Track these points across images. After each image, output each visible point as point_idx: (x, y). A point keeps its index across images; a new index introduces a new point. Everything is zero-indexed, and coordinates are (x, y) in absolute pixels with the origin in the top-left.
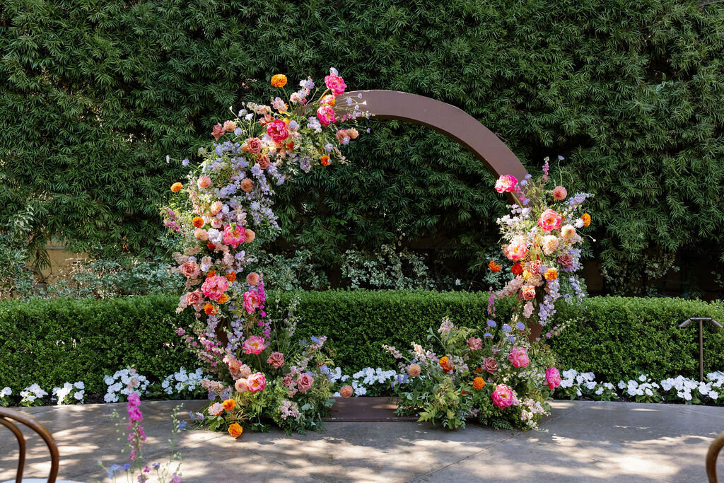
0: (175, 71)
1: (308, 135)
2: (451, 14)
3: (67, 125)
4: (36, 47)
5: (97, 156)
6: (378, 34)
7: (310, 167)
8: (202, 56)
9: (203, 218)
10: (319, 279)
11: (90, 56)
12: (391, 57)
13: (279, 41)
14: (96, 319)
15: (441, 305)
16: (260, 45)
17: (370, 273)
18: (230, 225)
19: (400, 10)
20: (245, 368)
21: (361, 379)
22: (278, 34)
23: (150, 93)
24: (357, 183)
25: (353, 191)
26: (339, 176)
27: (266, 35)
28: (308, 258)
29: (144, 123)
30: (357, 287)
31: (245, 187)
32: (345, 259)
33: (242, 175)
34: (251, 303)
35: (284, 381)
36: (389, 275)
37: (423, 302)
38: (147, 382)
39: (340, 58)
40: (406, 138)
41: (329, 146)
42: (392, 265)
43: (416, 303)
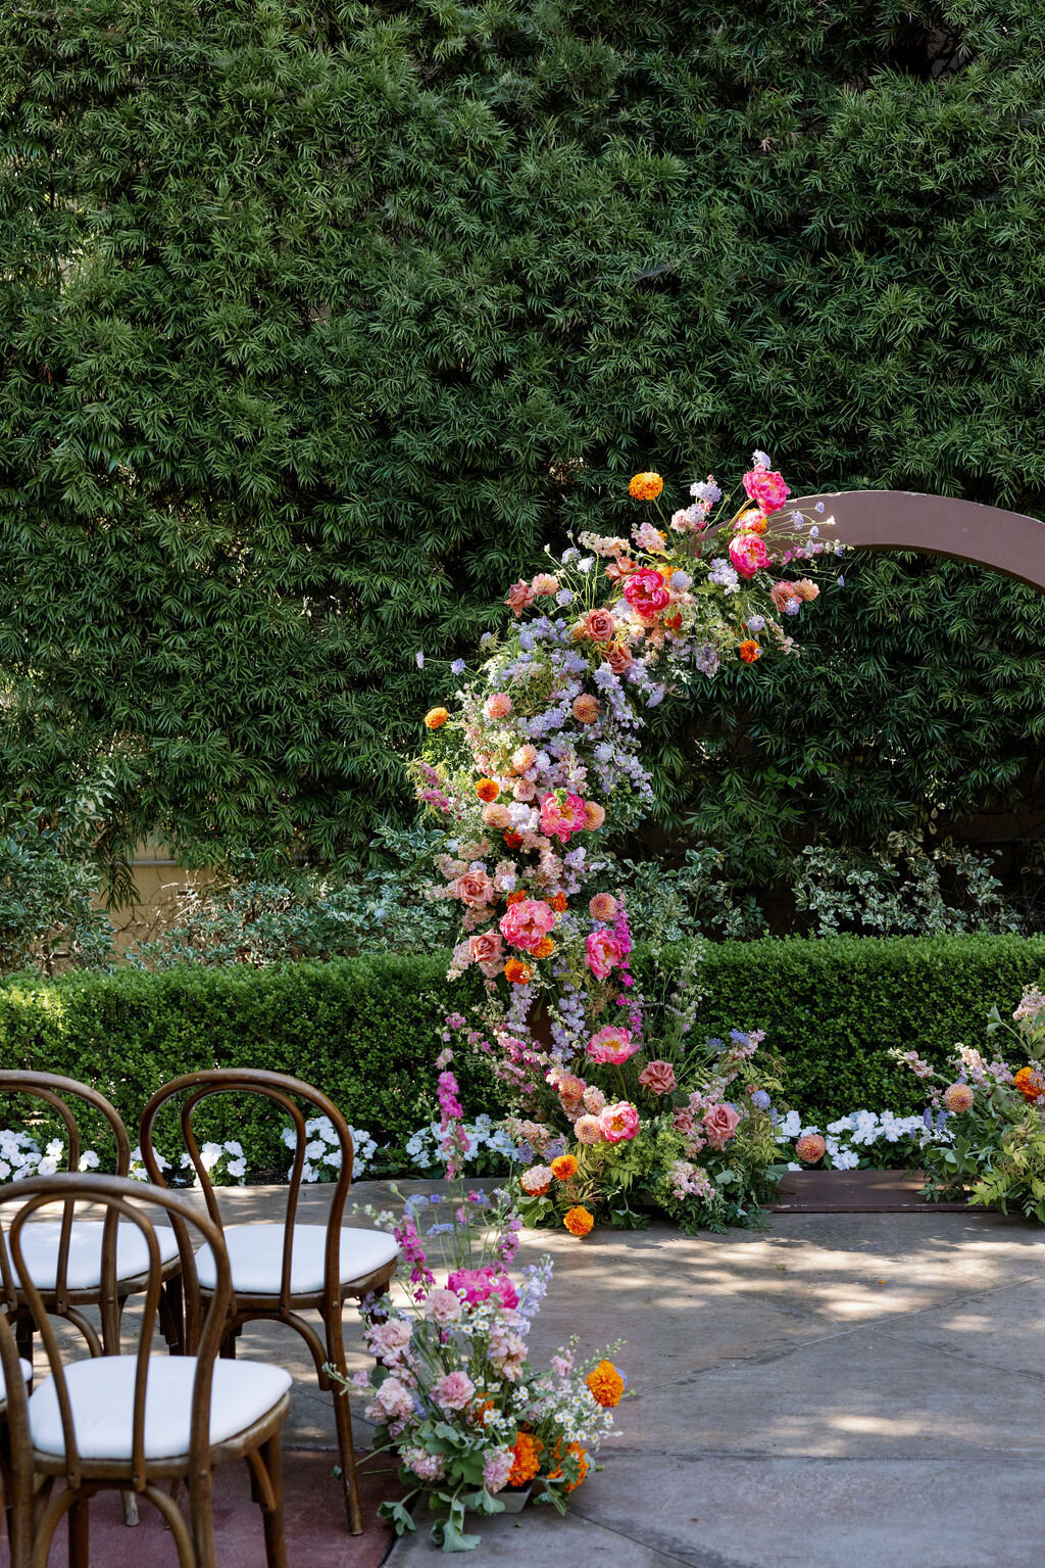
0: (407, 459)
1: (712, 597)
2: (1029, 296)
3: (178, 587)
4: (117, 424)
5: (242, 653)
6: (861, 350)
7: (717, 664)
8: (466, 423)
9: (495, 779)
10: (742, 914)
11: (227, 435)
12: (894, 400)
13: (634, 380)
14: (262, 1007)
15: (1025, 963)
16: (593, 391)
17: (862, 900)
18: (555, 793)
19: (911, 293)
20: (593, 1094)
21: (846, 1135)
22: (634, 365)
23: (353, 510)
24: (824, 689)
25: (814, 708)
26: (781, 675)
27: (607, 367)
28: (715, 867)
29: (342, 574)
30: (833, 932)
31: (582, 712)
32: (803, 869)
33: (575, 688)
34: (601, 955)
35: (677, 1123)
36: (907, 902)
37: (984, 957)
38: (373, 1145)
39: (776, 410)
40: (936, 581)
41: (756, 621)
42: (915, 880)
43: (968, 961)
